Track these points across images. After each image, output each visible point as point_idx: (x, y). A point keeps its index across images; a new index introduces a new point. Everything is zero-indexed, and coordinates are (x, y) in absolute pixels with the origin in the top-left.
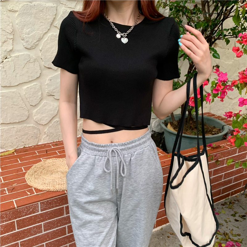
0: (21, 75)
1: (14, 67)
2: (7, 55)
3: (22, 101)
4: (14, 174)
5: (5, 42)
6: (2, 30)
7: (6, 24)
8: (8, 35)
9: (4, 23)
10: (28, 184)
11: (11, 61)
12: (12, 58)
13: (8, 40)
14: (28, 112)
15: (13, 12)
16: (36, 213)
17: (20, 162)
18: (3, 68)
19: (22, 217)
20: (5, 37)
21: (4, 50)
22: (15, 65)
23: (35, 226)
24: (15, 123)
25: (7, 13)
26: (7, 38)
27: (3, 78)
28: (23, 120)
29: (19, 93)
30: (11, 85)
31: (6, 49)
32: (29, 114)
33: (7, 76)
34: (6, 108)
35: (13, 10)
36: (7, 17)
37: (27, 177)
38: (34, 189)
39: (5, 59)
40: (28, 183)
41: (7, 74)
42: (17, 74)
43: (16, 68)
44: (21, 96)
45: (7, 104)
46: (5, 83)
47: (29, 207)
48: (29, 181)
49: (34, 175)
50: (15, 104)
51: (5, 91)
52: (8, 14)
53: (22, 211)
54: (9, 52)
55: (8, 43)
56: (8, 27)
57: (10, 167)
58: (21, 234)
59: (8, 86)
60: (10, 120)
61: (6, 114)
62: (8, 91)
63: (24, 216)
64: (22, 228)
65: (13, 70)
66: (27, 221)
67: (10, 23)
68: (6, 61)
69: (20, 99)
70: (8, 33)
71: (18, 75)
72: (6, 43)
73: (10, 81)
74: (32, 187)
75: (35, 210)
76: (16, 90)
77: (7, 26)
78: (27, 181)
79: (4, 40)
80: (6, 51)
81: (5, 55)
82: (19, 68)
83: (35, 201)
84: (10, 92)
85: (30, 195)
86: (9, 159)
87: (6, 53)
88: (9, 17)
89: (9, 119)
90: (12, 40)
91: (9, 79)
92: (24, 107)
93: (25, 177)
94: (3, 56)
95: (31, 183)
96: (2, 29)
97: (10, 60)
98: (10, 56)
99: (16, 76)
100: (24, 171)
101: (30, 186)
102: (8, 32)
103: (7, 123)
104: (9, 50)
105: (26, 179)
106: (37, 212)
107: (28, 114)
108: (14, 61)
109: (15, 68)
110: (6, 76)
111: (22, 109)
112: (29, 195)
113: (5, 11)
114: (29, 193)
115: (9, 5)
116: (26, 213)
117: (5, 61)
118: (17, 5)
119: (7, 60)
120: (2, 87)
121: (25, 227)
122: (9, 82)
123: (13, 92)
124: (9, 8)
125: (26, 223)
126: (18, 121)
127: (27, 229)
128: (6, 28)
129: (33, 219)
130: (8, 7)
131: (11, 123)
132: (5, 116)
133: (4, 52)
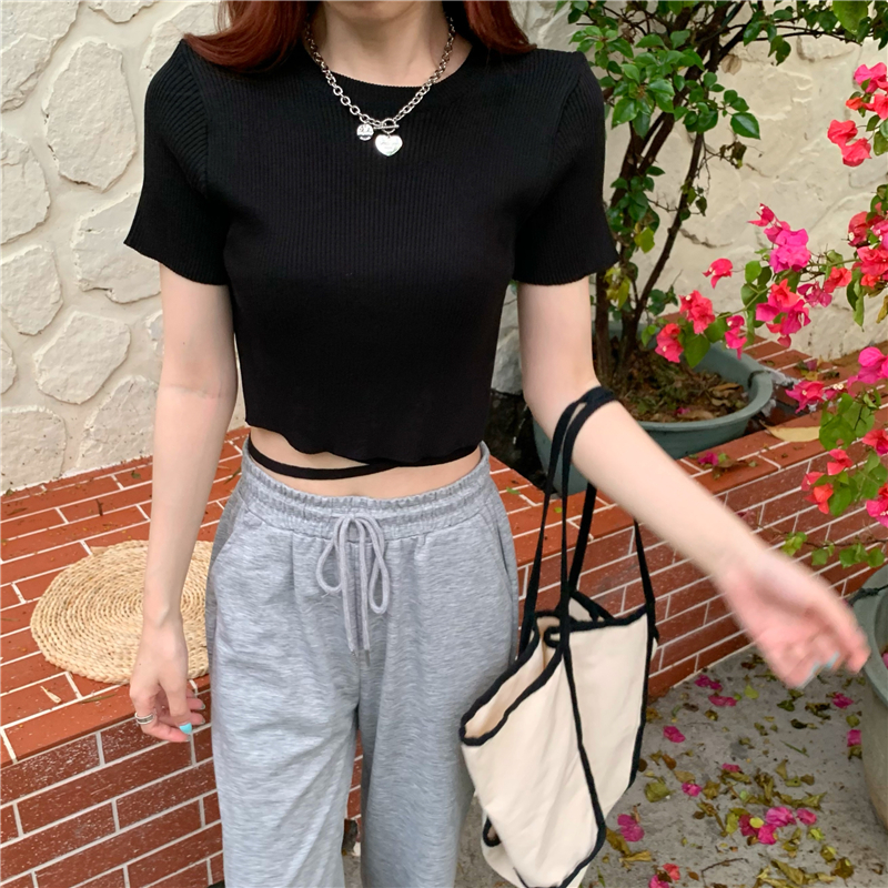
10: (48, 658)
14: (14, 361)
16: (88, 769)
19: (37, 789)
23: (86, 814)
32: (17, 370)
37: (38, 628)
38: (74, 680)
40: (46, 654)
47: (62, 753)
48: (49, 647)
49: (62, 619)
53: (37, 771)
58: (37, 845)
63: (44, 786)
64: (41, 826)
66: (59, 802)
74: (63, 670)
75: (83, 759)
78: (40, 644)
83: (84, 730)
85: (61, 703)
93: (31, 627)
95: (58, 656)
100: (23, 602)
101: (54, 666)
105: (34, 636)
106: (93, 767)
107: (15, 367)
112: (56, 705)
114: (54, 698)
116: (54, 774)
121: (51, 822)
125: (55, 807)
127: (60, 826)
129: (79, 790)
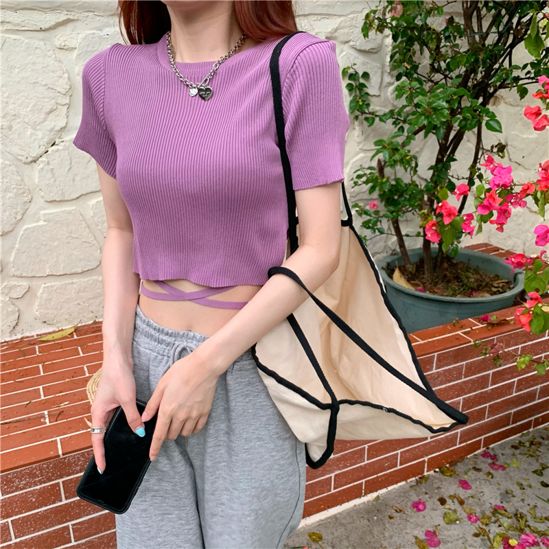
0: (83, 178)
1: (69, 162)
2: (55, 138)
3: (87, 230)
4: (67, 380)
5: (51, 112)
6: (47, 87)
7: (55, 75)
8: (59, 96)
9: (52, 74)
11: (63, 150)
12: (64, 143)
13: (59, 107)
15: (66, 50)
17: (82, 355)
18: (48, 163)
20: (53, 101)
21: (49, 128)
22: (71, 159)
24: (74, 274)
25: (55, 54)
26: (57, 104)
27: (48, 184)
28: (90, 268)
29: (81, 214)
30: (66, 199)
31: (52, 126)
33: (55, 181)
34: (56, 244)
35: (65, 47)
36: (56, 61)
37: (90, 388)
39: (52, 145)
41: (56, 175)
42: (76, 175)
43: (73, 164)
44: (84, 220)
45: (58, 237)
46: (51, 194)
50: (73, 235)
51: (53, 210)
52: (57, 56)
54: (58, 131)
55: (57, 113)
56: (61, 80)
57: (61, 365)
59: (57, 200)
60: (64, 267)
61: (57, 257)
62: (59, 210)
65: (68, 168)
67: (64, 73)
68: (53, 151)
69: (84, 225)
70: (59, 94)
71: (78, 178)
72: (53, 113)
73: (62, 190)
76: (74, 208)
77: (58, 80)
78: (89, 396)
79: (50, 107)
80: (52, 129)
81: (51, 137)
82: (79, 163)
84: (63, 211)
86: (61, 348)
87: (52, 134)
88: (60, 61)
89: (62, 266)
90: (67, 106)
91: (59, 185)
92: (92, 241)
93: (87, 388)
94: (46, 140)
96: (46, 85)
97: (60, 147)
98: (62, 140)
99: (74, 180)
100: (87, 375)
102: (59, 92)
103: (58, 274)
104: (59, 128)
105: (87, 392)
108: (68, 149)
109: (71, 164)
110: (53, 179)
111: (88, 245)
113: (49, 50)
115: (58, 37)
117: (51, 149)
118: (72, 36)
119: (54, 147)
120: (47, 204)
122: (60, 192)
123: (70, 212)
124: (57, 43)
126: (80, 271)
128: (56, 83)
130: (56, 40)
131: (66, 274)
132: (55, 259)
133: (48, 133)
